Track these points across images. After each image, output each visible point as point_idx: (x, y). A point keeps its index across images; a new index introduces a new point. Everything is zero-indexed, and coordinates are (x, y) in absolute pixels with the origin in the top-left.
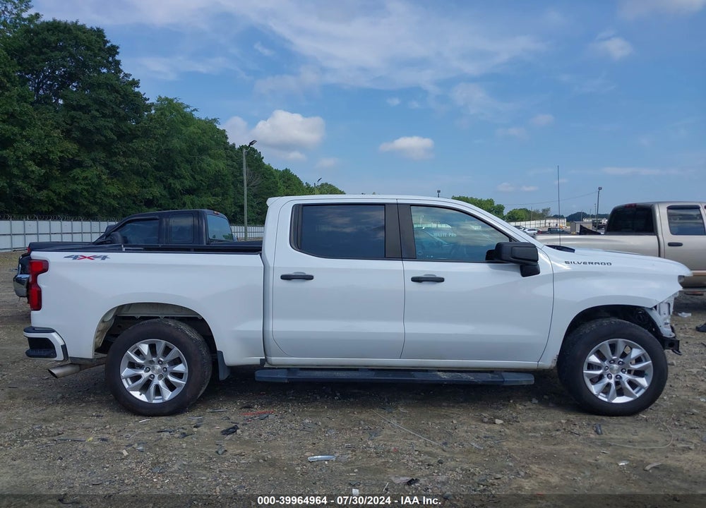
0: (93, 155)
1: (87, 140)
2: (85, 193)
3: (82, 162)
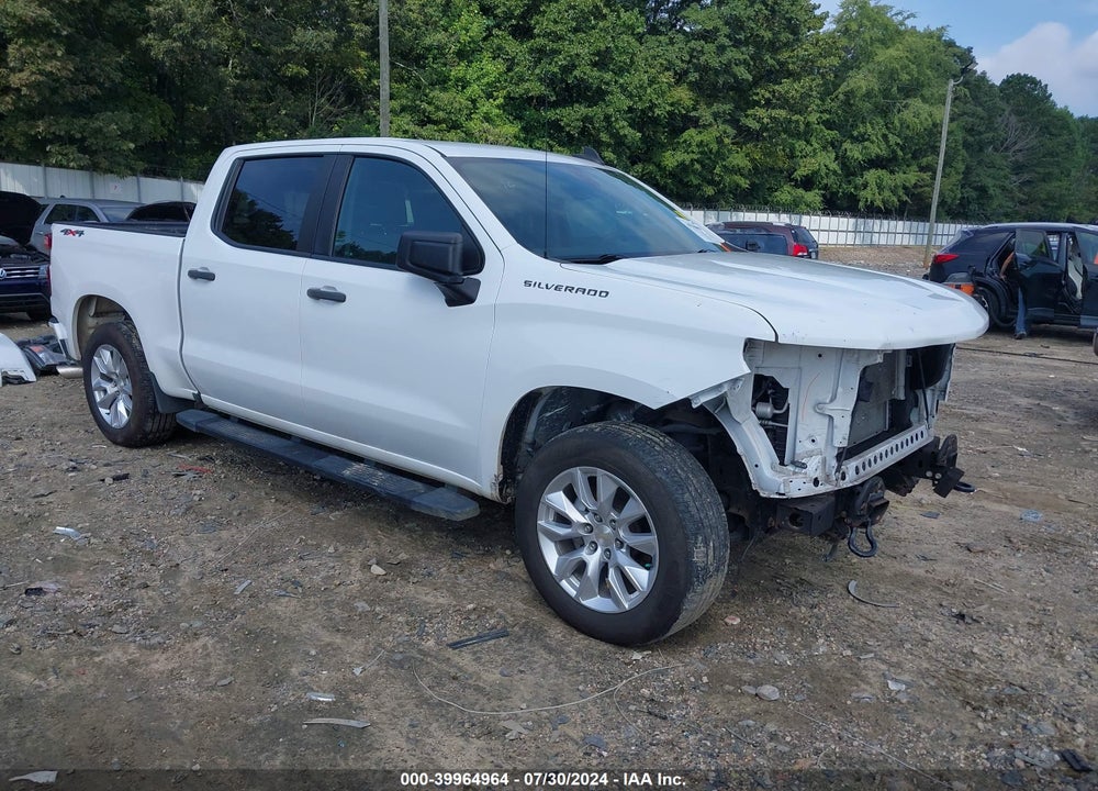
0: (715, 108)
1: (707, 88)
2: (697, 166)
3: (698, 119)
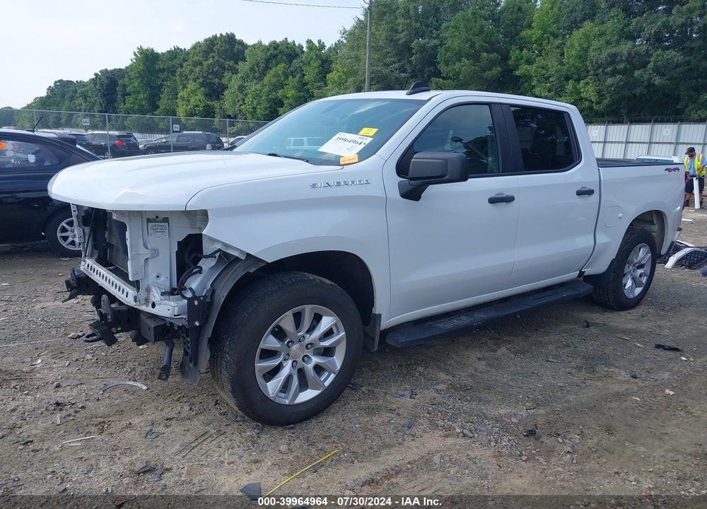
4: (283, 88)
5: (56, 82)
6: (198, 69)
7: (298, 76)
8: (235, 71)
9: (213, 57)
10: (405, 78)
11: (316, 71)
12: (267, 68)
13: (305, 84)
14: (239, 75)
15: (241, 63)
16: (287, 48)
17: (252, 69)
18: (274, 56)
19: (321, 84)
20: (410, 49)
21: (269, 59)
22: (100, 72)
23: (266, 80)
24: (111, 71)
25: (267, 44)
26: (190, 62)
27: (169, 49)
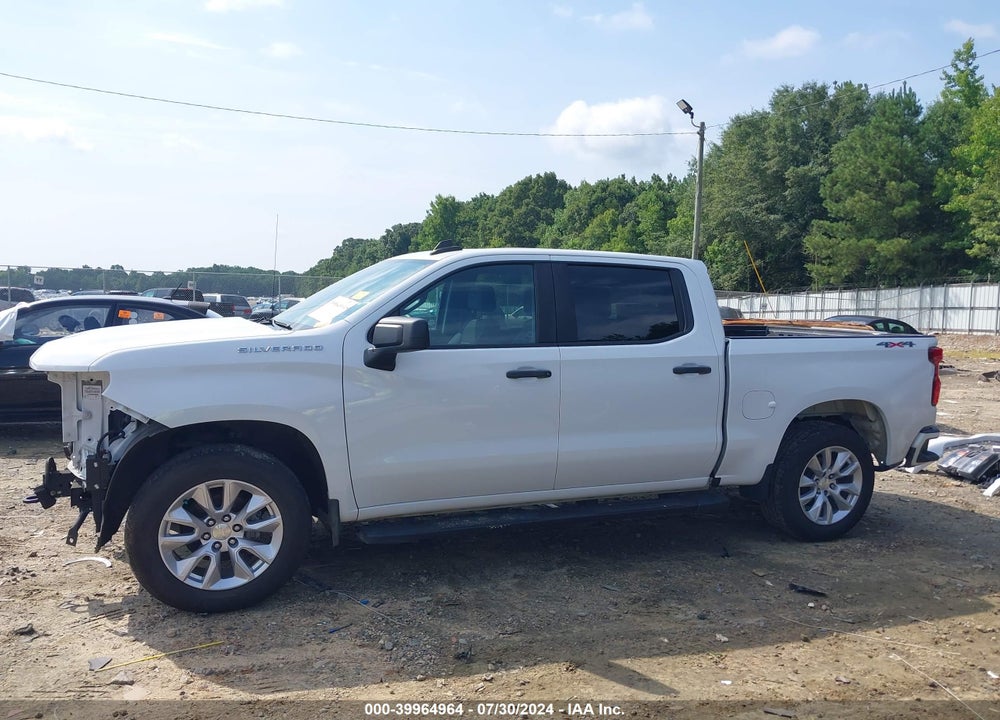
4: (609, 241)
5: (345, 241)
6: (504, 221)
7: (629, 225)
8: (550, 222)
9: (527, 205)
10: (775, 220)
11: (655, 217)
12: (592, 215)
13: (640, 234)
14: (555, 227)
15: (558, 211)
16: (619, 188)
17: (571, 218)
18: (601, 200)
19: (662, 233)
20: (784, 180)
21: (594, 204)
22: (393, 227)
23: (588, 231)
24: (406, 227)
25: (593, 184)
26: (496, 212)
27: (474, 196)
